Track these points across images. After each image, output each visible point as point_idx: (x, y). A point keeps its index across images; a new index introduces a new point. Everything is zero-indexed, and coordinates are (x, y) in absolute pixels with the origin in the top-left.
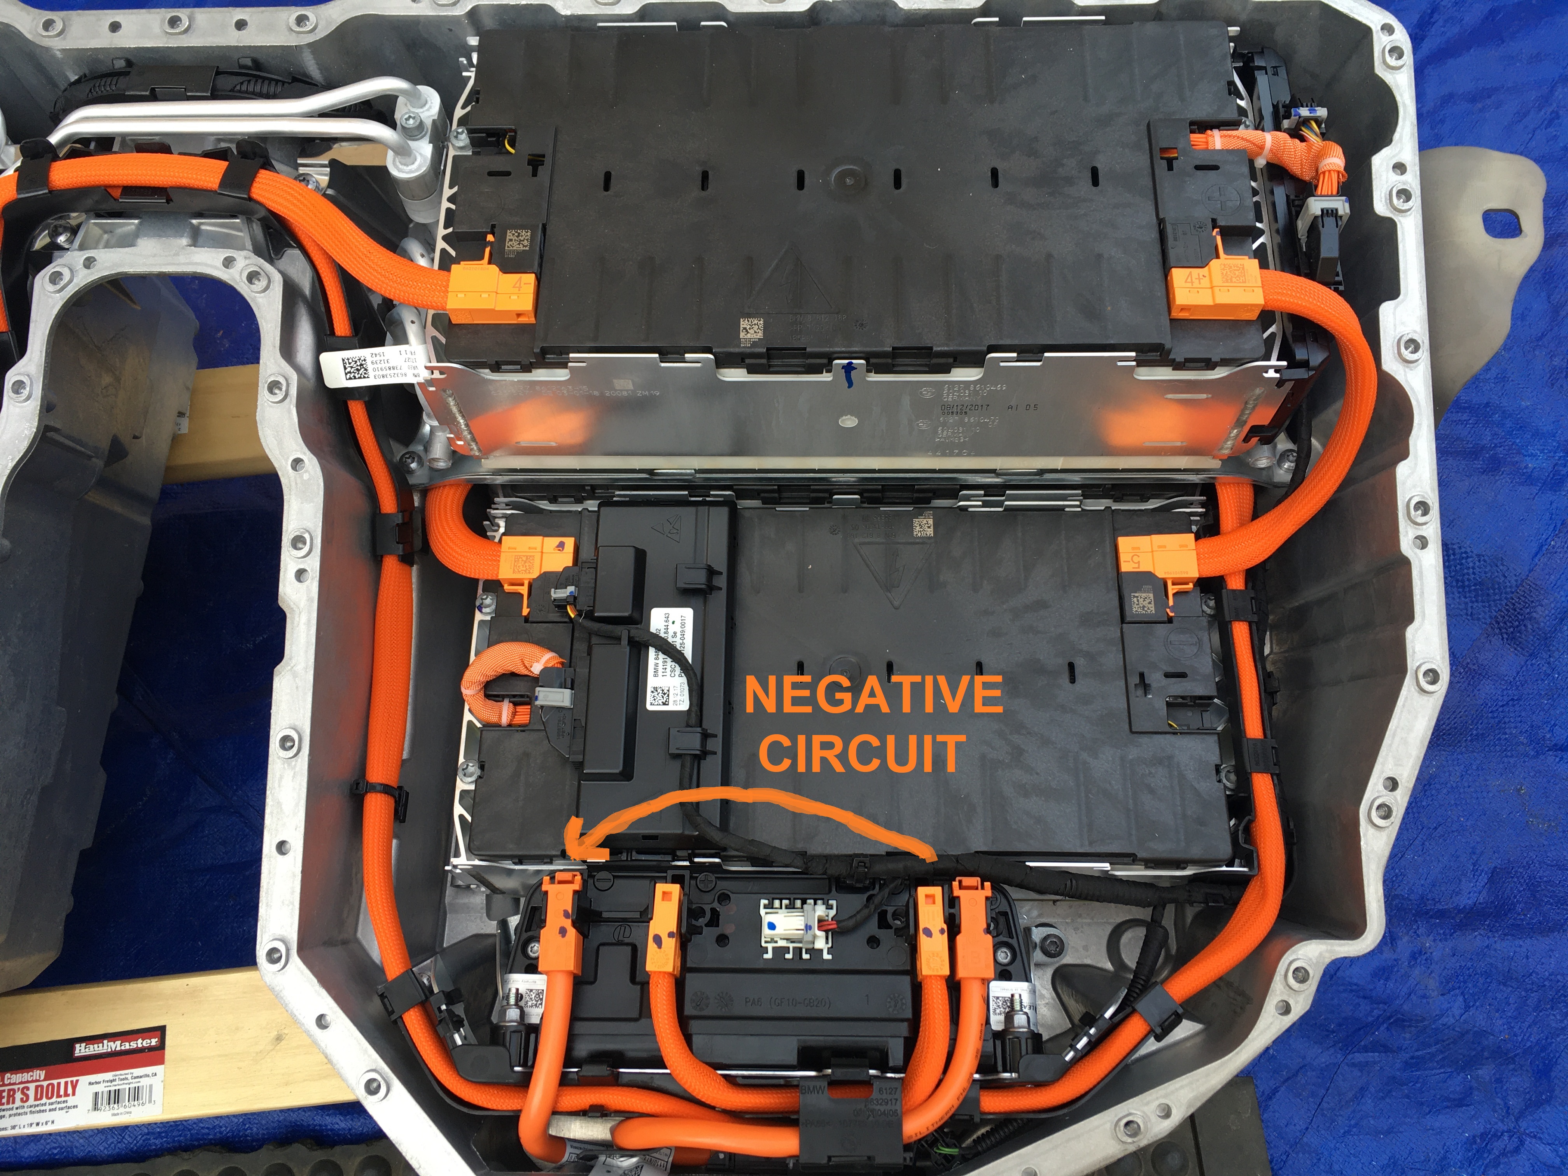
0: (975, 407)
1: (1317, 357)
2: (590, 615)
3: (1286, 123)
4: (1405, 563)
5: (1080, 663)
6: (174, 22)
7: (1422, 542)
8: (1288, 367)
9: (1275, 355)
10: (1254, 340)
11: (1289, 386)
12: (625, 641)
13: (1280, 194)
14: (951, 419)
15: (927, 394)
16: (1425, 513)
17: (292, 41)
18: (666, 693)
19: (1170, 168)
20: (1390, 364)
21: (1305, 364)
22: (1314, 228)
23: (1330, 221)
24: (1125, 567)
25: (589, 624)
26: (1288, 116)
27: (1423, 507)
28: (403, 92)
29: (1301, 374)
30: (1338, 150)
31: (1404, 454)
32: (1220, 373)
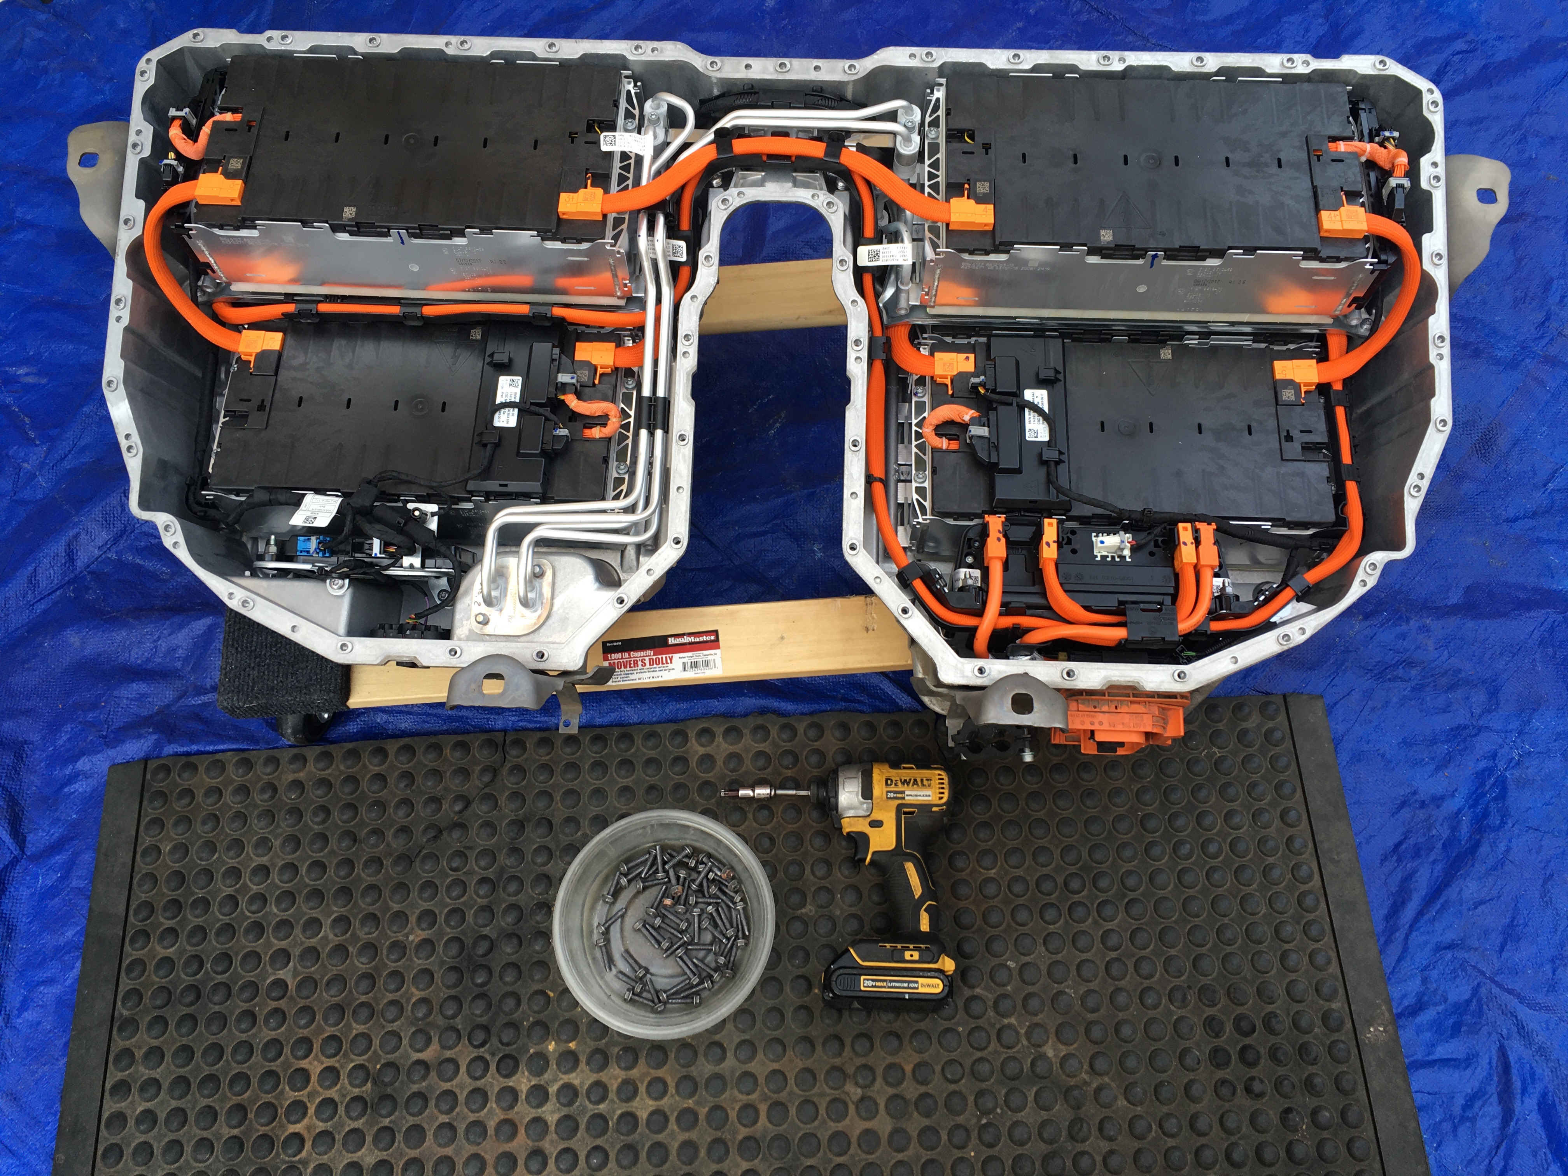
0: (1212, 281)
1: (1392, 259)
2: (994, 391)
3: (1377, 139)
4: (1432, 367)
5: (1254, 425)
6: (782, 65)
7: (1440, 356)
8: (1378, 263)
9: (1370, 255)
10: (1361, 249)
11: (1377, 273)
12: (1015, 404)
13: (1373, 176)
14: (1197, 288)
15: (1189, 272)
16: (1443, 341)
17: (845, 78)
18: (1036, 432)
19: (1319, 160)
20: (1427, 266)
21: (1386, 262)
22: (1392, 194)
23: (1400, 190)
24: (1278, 376)
25: (993, 396)
26: (1378, 135)
27: (1441, 338)
28: (902, 107)
29: (1383, 267)
30: (1405, 154)
31: (1433, 312)
32: (1343, 265)
